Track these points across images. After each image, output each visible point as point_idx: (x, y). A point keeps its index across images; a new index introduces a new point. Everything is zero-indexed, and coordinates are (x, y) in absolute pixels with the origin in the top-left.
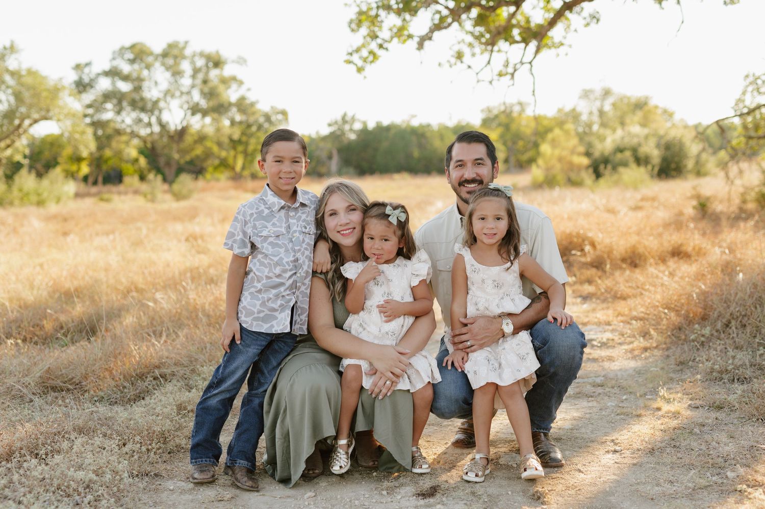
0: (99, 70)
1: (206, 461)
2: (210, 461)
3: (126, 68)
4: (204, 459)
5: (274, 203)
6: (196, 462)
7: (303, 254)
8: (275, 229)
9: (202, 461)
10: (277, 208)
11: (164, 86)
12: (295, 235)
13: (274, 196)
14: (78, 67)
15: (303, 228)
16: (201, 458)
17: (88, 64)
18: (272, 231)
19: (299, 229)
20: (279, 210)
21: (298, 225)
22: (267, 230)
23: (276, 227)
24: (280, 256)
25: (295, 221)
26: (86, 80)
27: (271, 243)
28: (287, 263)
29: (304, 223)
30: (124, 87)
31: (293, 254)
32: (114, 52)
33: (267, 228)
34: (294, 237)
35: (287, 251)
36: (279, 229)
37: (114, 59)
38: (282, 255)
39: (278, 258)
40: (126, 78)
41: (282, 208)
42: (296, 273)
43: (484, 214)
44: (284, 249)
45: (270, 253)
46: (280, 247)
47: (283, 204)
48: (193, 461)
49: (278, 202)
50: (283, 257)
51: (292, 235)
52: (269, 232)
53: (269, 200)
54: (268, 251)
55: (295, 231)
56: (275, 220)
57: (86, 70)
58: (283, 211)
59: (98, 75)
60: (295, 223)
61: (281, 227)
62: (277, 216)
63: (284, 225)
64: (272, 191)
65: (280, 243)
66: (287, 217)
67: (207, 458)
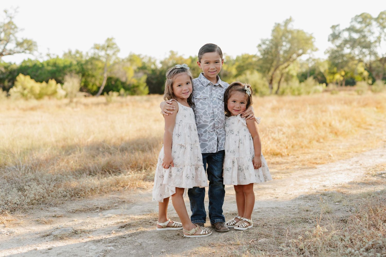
0: (344, 28)
1: (199, 221)
2: (201, 221)
3: (358, 26)
4: (198, 220)
5: (204, 82)
6: (194, 222)
7: (218, 110)
8: (204, 95)
9: (197, 221)
10: (205, 84)
11: (377, 34)
12: (214, 99)
13: (205, 79)
14: (333, 27)
15: (219, 97)
16: (197, 220)
17: (338, 25)
18: (202, 96)
19: (217, 96)
20: (207, 86)
21: (216, 94)
22: (200, 95)
23: (204, 94)
24: (205, 110)
25: (215, 92)
26: (337, 33)
27: (201, 103)
28: (209, 113)
29: (220, 94)
30: (356, 36)
31: (212, 109)
32: (352, 19)
33: (200, 94)
34: (214, 100)
35: (209, 107)
36: (206, 95)
37: (352, 22)
38: (206, 109)
39: (204, 111)
40: (357, 31)
41: (209, 84)
42: (214, 119)
43: (180, 83)
44: (208, 106)
45: (200, 108)
46: (206, 104)
47: (209, 83)
48: (193, 221)
49: (206, 81)
50: (207, 110)
51: (213, 99)
52: (201, 96)
53: (202, 80)
54: (200, 107)
55: (215, 97)
56: (204, 91)
57: (337, 28)
58: (209, 86)
59: (344, 30)
60: (215, 93)
61: (207, 94)
62: (206, 88)
63: (209, 93)
64: (204, 76)
65: (206, 102)
66: (211, 90)
67: (200, 219)
